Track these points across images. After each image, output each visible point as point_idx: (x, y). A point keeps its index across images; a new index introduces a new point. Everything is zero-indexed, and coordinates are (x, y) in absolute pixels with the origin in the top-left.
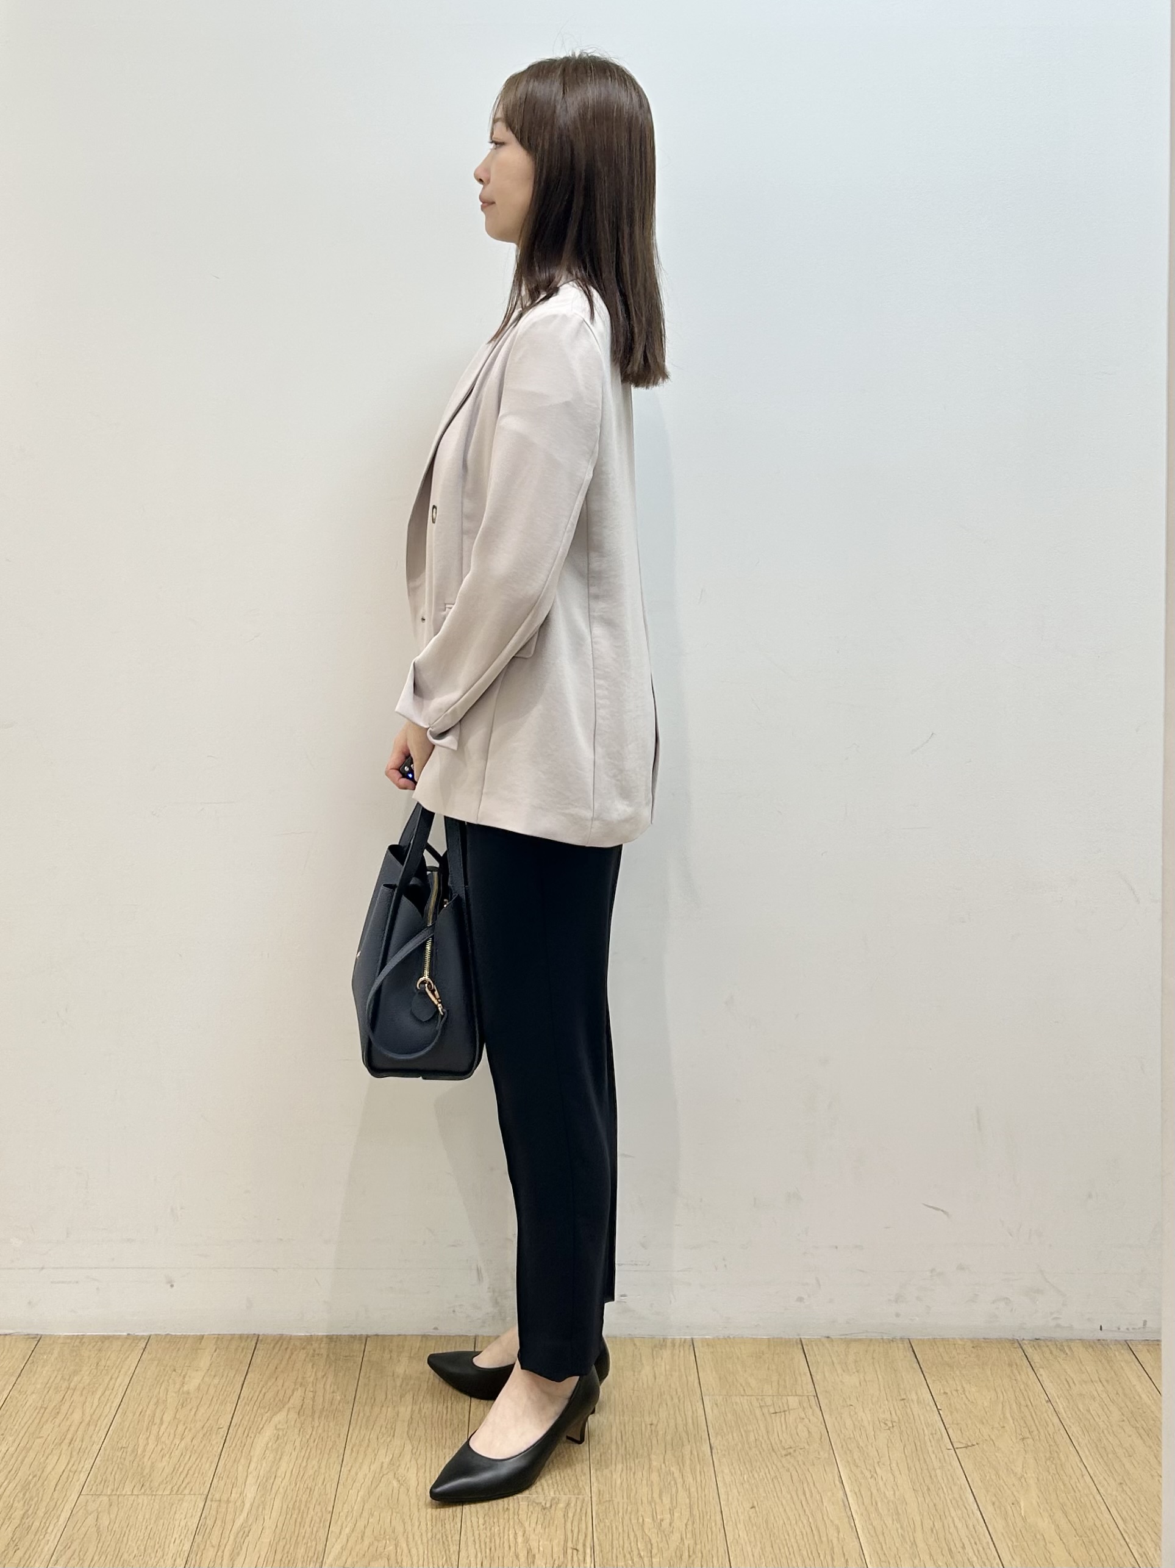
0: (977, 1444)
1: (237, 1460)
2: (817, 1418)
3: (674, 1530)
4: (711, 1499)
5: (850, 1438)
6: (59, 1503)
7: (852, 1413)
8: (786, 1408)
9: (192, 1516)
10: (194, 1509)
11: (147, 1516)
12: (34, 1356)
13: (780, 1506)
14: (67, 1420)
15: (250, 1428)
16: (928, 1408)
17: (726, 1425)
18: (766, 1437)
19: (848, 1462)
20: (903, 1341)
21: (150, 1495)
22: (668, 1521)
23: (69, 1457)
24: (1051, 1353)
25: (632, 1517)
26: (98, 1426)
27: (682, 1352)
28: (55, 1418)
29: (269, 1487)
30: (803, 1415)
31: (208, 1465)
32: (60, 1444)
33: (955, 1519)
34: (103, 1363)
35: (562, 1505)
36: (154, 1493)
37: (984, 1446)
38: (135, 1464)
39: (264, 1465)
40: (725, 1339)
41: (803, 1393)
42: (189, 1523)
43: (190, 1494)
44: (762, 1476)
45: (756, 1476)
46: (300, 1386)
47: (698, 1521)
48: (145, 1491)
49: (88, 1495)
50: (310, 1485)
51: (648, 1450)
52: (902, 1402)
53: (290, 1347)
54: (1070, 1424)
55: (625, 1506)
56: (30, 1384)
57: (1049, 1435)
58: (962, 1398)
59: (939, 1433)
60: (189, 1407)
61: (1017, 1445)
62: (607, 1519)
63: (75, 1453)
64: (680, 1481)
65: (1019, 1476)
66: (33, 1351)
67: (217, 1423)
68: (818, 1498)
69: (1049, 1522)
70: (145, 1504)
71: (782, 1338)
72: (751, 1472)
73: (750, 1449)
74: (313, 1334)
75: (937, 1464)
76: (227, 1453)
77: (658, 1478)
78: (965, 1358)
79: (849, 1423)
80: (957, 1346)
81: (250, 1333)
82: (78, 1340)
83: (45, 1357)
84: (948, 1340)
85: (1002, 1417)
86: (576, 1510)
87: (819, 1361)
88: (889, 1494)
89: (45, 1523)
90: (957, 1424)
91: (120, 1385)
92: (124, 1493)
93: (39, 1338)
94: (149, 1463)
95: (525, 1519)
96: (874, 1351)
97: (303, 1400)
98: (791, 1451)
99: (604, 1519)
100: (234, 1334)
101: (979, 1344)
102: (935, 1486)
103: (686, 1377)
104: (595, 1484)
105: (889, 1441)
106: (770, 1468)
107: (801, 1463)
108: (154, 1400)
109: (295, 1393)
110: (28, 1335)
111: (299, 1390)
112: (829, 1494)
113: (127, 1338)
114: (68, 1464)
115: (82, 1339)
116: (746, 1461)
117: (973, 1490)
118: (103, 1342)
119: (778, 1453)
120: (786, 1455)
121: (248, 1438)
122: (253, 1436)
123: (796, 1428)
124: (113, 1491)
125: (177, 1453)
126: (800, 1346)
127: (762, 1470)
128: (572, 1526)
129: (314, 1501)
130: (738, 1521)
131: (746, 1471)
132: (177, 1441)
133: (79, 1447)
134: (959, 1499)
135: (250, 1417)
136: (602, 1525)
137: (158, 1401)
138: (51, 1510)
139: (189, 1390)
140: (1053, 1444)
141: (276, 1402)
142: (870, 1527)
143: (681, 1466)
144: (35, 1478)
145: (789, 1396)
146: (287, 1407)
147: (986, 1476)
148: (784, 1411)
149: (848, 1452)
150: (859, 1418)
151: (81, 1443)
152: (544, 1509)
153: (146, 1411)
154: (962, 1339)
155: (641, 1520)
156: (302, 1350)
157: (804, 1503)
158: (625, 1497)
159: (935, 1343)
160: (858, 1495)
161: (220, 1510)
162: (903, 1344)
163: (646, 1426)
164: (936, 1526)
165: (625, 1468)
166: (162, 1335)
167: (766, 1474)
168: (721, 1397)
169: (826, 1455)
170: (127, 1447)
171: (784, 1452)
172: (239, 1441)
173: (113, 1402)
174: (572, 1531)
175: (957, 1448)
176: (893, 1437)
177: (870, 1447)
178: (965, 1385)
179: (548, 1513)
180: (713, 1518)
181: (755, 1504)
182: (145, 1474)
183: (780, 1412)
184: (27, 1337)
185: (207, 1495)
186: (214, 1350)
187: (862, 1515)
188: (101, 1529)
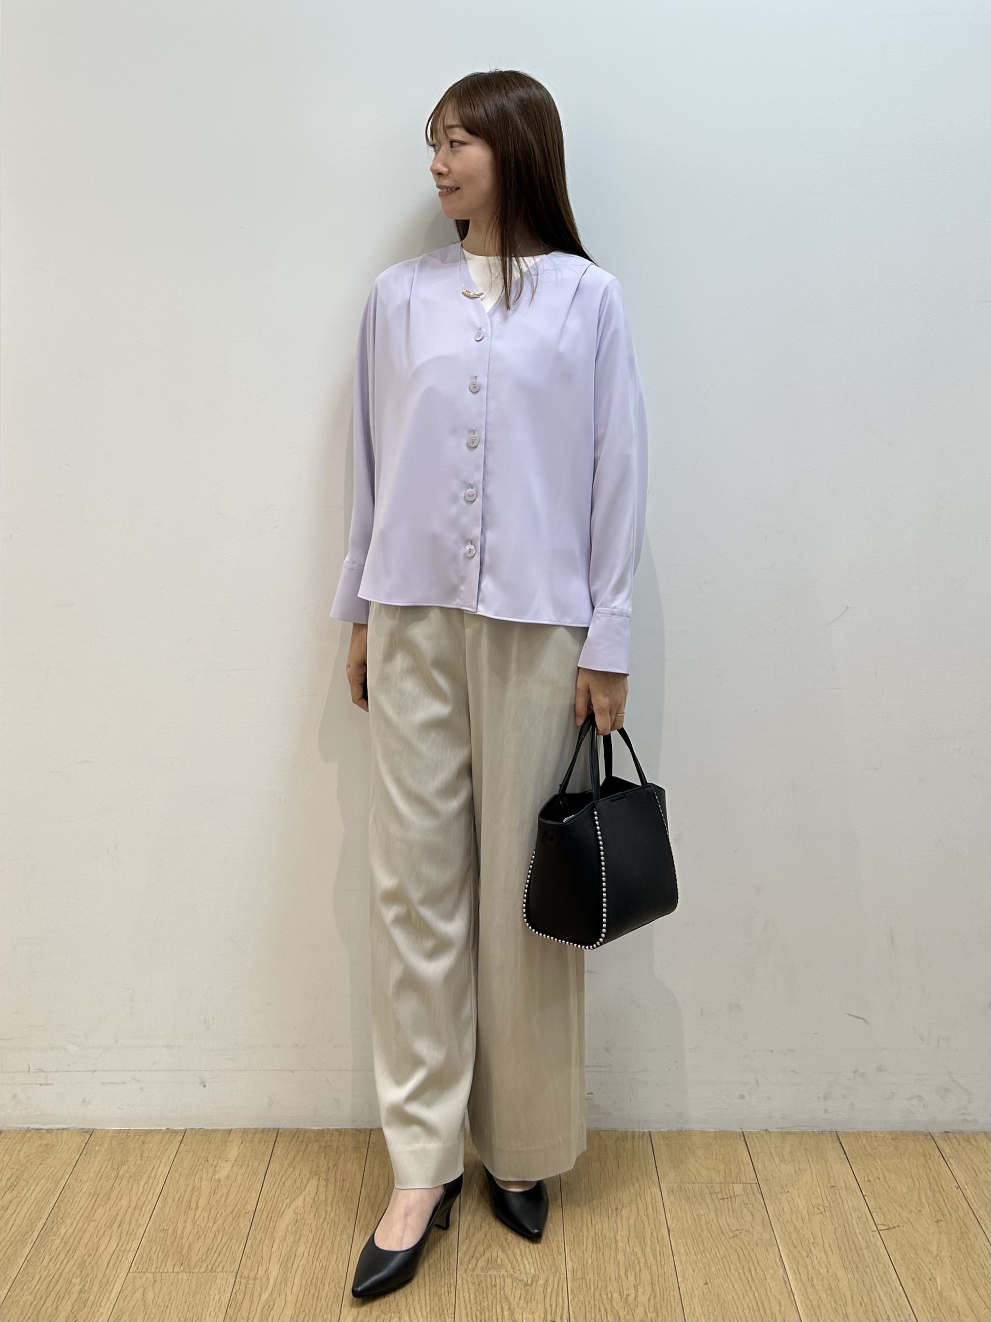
0: (898, 1226)
1: (262, 1241)
2: (760, 1204)
3: (639, 1304)
4: (670, 1276)
5: (788, 1221)
6: (111, 1279)
7: (789, 1199)
8: (732, 1195)
9: (224, 1292)
10: (226, 1285)
11: (186, 1291)
12: (87, 1149)
13: (730, 1283)
14: (117, 1204)
15: (273, 1213)
16: (855, 1194)
17: (681, 1210)
18: (715, 1221)
19: (787, 1244)
20: (831, 1133)
21: (188, 1272)
22: (633, 1295)
23: (119, 1239)
24: (959, 1145)
25: (603, 1292)
26: (143, 1209)
27: (641, 1141)
28: (107, 1203)
29: (290, 1265)
30: (747, 1201)
31: (238, 1244)
32: (112, 1226)
33: (881, 1293)
34: (146, 1154)
35: (541, 1282)
36: (192, 1270)
37: (904, 1229)
38: (175, 1244)
39: (285, 1245)
40: (678, 1132)
41: (746, 1180)
42: (222, 1298)
43: (222, 1272)
44: (713, 1255)
45: (708, 1255)
46: (315, 1175)
47: (659, 1295)
48: (184, 1269)
49: (135, 1272)
50: (324, 1266)
51: (614, 1232)
52: (832, 1189)
53: (306, 1140)
54: (976, 1207)
55: (596, 1282)
56: (84, 1173)
57: (960, 1218)
58: (883, 1185)
59: (865, 1217)
60: (221, 1193)
61: (932, 1227)
62: (581, 1294)
63: (124, 1235)
64: (642, 1260)
65: (935, 1254)
66: (86, 1144)
67: (244, 1208)
68: (762, 1275)
69: (962, 1296)
70: (184, 1282)
71: (726, 1131)
72: (704, 1252)
73: (702, 1230)
74: (324, 1128)
75: (864, 1244)
76: (253, 1235)
77: (623, 1257)
78: (885, 1149)
79: (787, 1209)
80: (877, 1138)
81: (270, 1127)
82: (125, 1134)
83: (97, 1149)
84: (870, 1133)
85: (918, 1202)
86: (554, 1286)
87: (759, 1152)
88: (823, 1271)
89: (99, 1297)
90: (880, 1208)
91: (162, 1173)
92: (166, 1271)
93: (91, 1132)
94: (187, 1243)
95: (510, 1294)
96: (807, 1142)
97: (318, 1188)
98: (738, 1233)
99: (578, 1294)
100: (258, 1128)
101: (897, 1136)
102: (863, 1265)
103: (646, 1166)
104: (570, 1263)
105: (822, 1223)
106: (719, 1247)
107: (746, 1243)
108: (190, 1188)
109: (310, 1181)
110: (82, 1129)
111: (314, 1179)
112: (771, 1271)
113: (166, 1132)
114: (118, 1245)
115: (129, 1133)
116: (699, 1242)
117: (896, 1268)
118: (146, 1135)
119: (726, 1235)
120: (733, 1237)
121: (271, 1222)
122: (275, 1219)
123: (741, 1213)
124: (157, 1268)
125: (211, 1235)
126: (742, 1138)
127: (713, 1250)
128: (551, 1301)
129: (329, 1277)
130: (693, 1296)
131: (699, 1252)
132: (210, 1224)
133: (127, 1229)
134: (882, 1275)
135: (273, 1202)
136: (576, 1299)
137: (194, 1187)
138: (104, 1285)
139: (219, 1178)
140: (963, 1226)
141: (295, 1189)
142: (808, 1302)
143: (643, 1246)
144: (89, 1258)
145: (734, 1183)
146: (303, 1193)
147: (906, 1255)
148: (731, 1197)
149: (787, 1233)
150: (796, 1204)
151: (128, 1226)
152: (527, 1285)
153: (184, 1197)
154: (882, 1133)
155: (609, 1296)
156: (316, 1143)
157: (750, 1279)
158: (596, 1275)
159: (858, 1135)
160: (797, 1272)
161: (248, 1286)
162: (831, 1136)
163: (612, 1210)
164: (864, 1298)
165: (595, 1248)
166: (195, 1129)
167: (716, 1254)
168: (676, 1185)
169: (768, 1237)
170: (168, 1230)
171: (731, 1235)
172: (264, 1224)
173: (155, 1189)
174: (551, 1306)
175: (881, 1230)
176: (825, 1220)
177: (805, 1229)
178: (886, 1174)
179: (530, 1290)
180: (671, 1293)
181: (708, 1281)
182: (184, 1253)
183: (727, 1198)
184: (81, 1131)
185: (237, 1273)
186: (240, 1143)
187: (800, 1290)
188: (147, 1302)
